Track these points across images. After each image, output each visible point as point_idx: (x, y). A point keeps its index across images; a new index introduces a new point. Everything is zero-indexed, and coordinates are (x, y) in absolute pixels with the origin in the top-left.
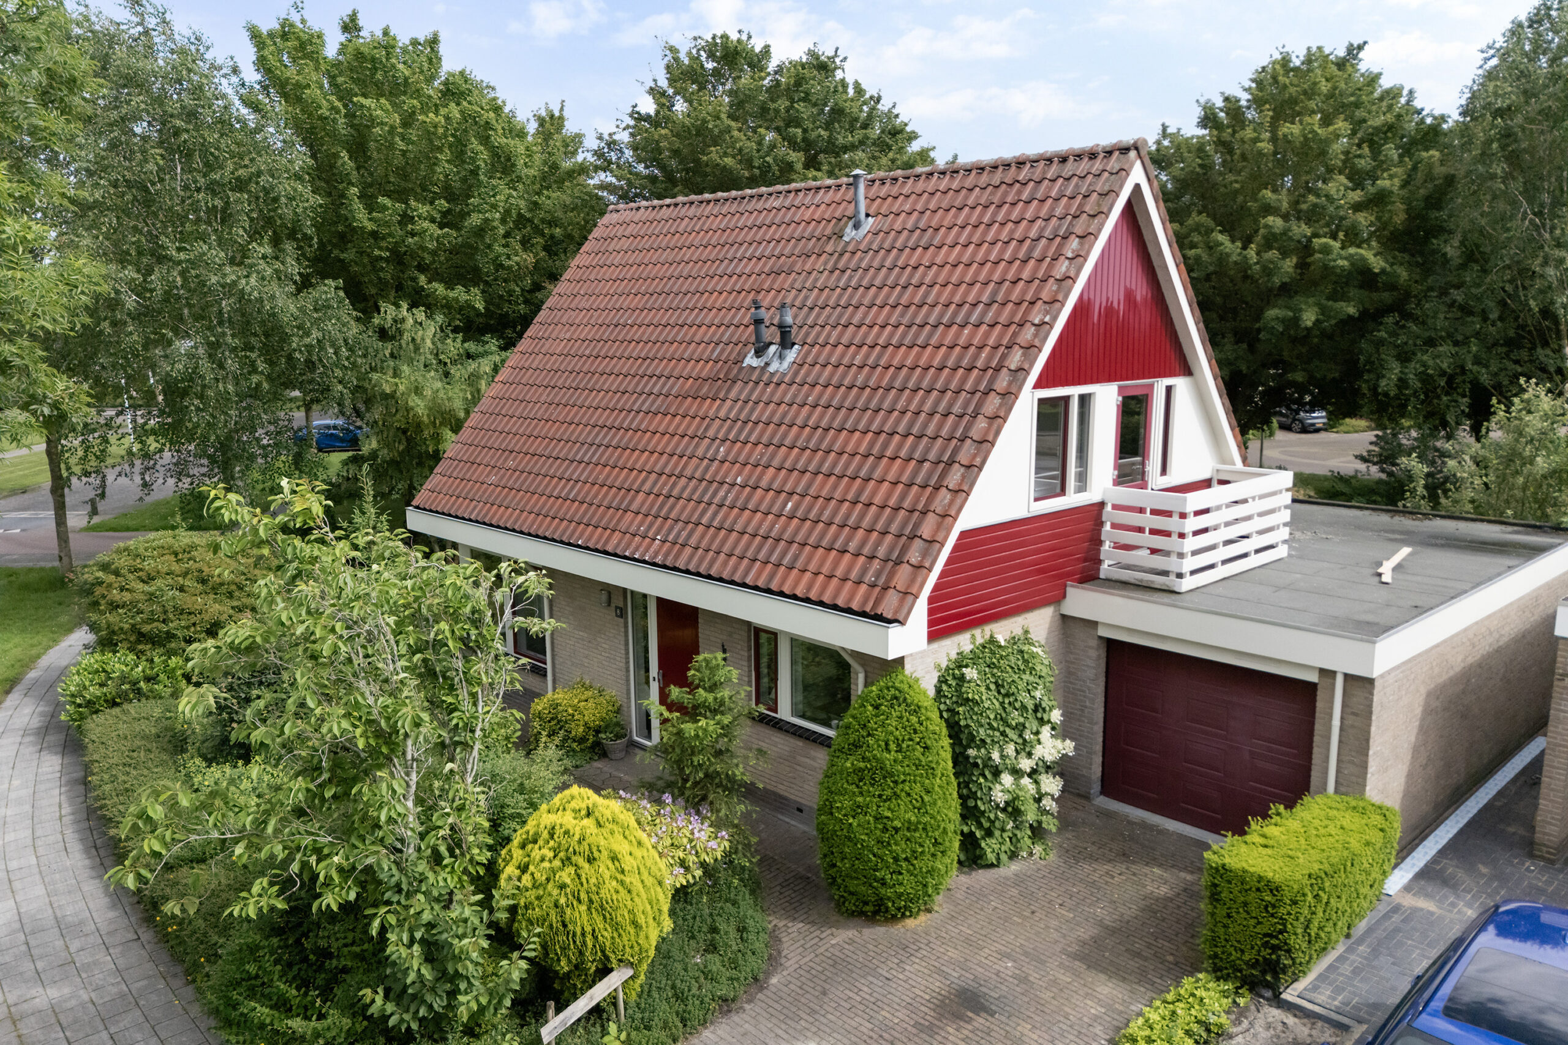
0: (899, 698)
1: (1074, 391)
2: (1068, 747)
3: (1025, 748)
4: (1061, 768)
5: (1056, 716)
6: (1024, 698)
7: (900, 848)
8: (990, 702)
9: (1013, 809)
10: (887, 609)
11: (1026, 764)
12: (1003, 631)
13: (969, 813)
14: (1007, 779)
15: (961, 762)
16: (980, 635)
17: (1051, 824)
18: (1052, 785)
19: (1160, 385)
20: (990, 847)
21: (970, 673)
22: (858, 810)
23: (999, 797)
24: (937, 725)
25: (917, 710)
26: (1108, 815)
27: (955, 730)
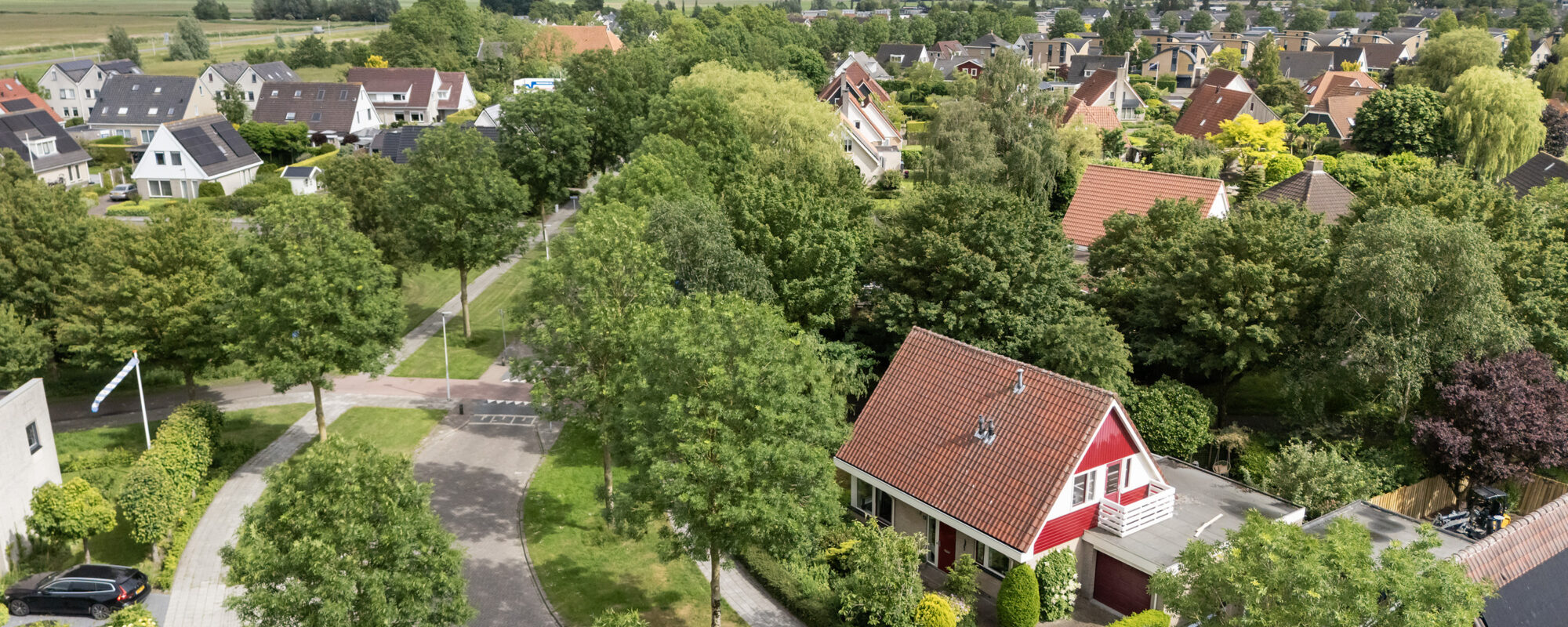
0: (1024, 574)
1: (1089, 472)
2: (1079, 586)
3: (1063, 587)
4: (1077, 592)
5: (1075, 576)
6: (1064, 571)
7: (1021, 616)
8: (1052, 573)
9: (1058, 605)
10: (1021, 548)
11: (1063, 592)
12: (1059, 548)
13: (1043, 604)
14: (1057, 596)
15: (1042, 591)
16: (1051, 550)
17: (1071, 609)
18: (1073, 597)
19: (1124, 460)
20: (1050, 616)
21: (1047, 564)
22: (1008, 604)
23: (1054, 601)
24: (1035, 581)
25: (1029, 577)
26: (1093, 606)
27: (1041, 581)
